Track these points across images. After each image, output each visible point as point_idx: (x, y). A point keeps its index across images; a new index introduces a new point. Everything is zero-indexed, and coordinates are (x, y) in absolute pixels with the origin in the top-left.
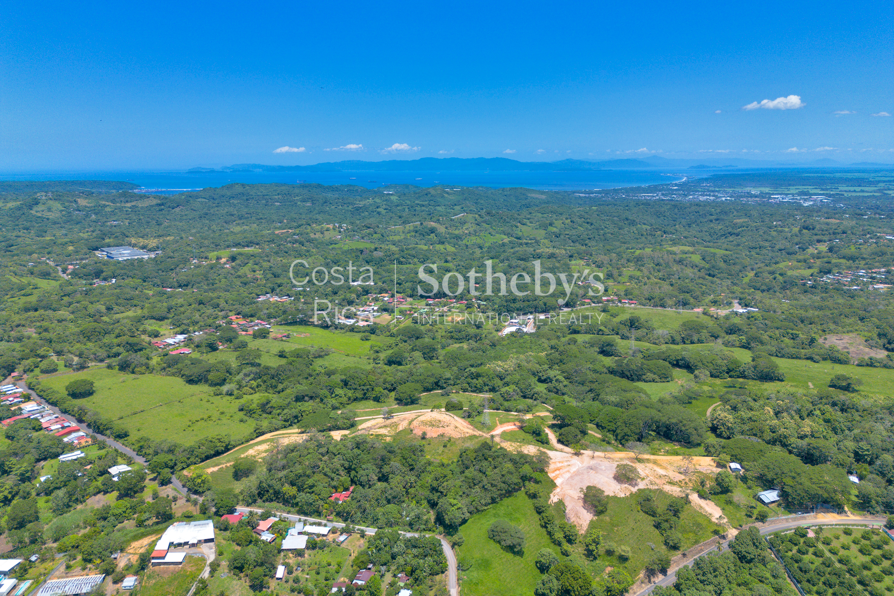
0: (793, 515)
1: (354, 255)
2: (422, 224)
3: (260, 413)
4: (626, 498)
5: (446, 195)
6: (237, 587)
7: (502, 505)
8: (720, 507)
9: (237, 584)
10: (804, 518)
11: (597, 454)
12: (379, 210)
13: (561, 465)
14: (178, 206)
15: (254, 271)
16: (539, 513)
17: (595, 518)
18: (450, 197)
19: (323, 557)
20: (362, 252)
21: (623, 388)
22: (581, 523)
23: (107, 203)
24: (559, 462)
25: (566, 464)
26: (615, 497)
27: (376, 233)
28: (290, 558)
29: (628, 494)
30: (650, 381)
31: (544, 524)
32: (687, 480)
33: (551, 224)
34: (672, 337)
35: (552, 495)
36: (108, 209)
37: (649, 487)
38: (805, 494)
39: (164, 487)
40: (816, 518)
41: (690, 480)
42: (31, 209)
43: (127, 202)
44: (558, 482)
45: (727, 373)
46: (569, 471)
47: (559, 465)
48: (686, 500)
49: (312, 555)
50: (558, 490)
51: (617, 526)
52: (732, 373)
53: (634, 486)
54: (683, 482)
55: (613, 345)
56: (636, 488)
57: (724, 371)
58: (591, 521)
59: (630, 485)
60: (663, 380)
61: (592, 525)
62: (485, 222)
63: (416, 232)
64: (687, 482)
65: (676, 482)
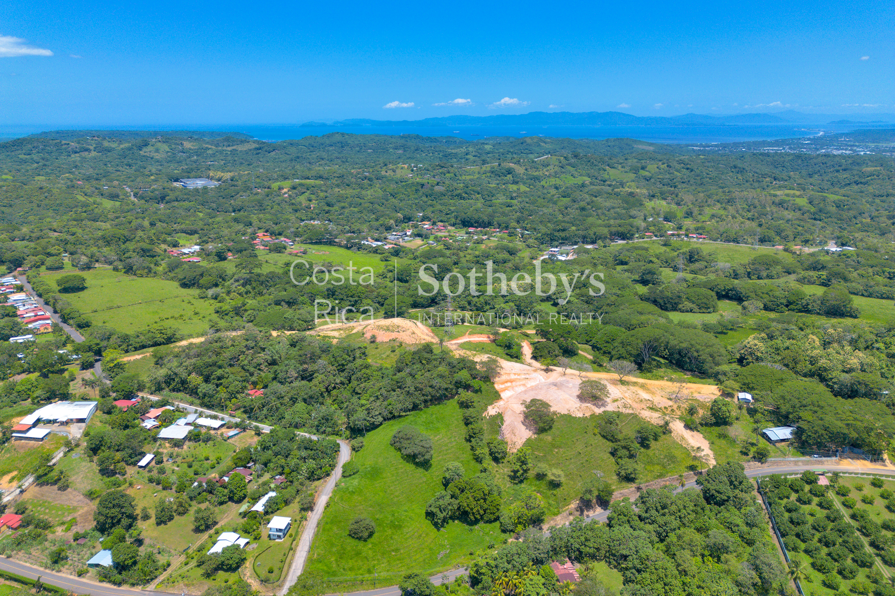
0: (807, 458)
1: (414, 188)
2: (499, 165)
4: (584, 419)
5: (542, 144)
6: (84, 469)
7: (425, 413)
8: (709, 440)
9: (85, 466)
10: (822, 463)
11: (569, 371)
12: (468, 157)
13: (516, 377)
14: (274, 150)
15: (310, 201)
16: (467, 424)
17: (536, 436)
18: (547, 146)
19: (204, 450)
20: (422, 185)
21: (640, 310)
22: (515, 440)
23: (210, 147)
24: (515, 374)
25: (523, 377)
26: (568, 416)
27: (449, 173)
28: (165, 448)
29: (588, 415)
30: (687, 312)
31: (468, 437)
32: (675, 407)
33: (643, 168)
34: (734, 271)
35: (490, 408)
36: (210, 152)
37: (620, 410)
38: (824, 432)
39: (85, 371)
40: (838, 464)
41: (679, 407)
42: (141, 150)
43: (229, 146)
44: (503, 395)
45: (787, 306)
46: (524, 385)
47: (513, 377)
48: (666, 429)
49: (192, 448)
50: (501, 403)
51: (559, 447)
52: (791, 307)
53: (598, 407)
54: (670, 409)
55: (654, 274)
56: (602, 409)
57: (782, 304)
58: (529, 440)
59: (594, 405)
61: (528, 442)
62: (569, 165)
63: (492, 172)
64: (675, 409)
65: (660, 408)
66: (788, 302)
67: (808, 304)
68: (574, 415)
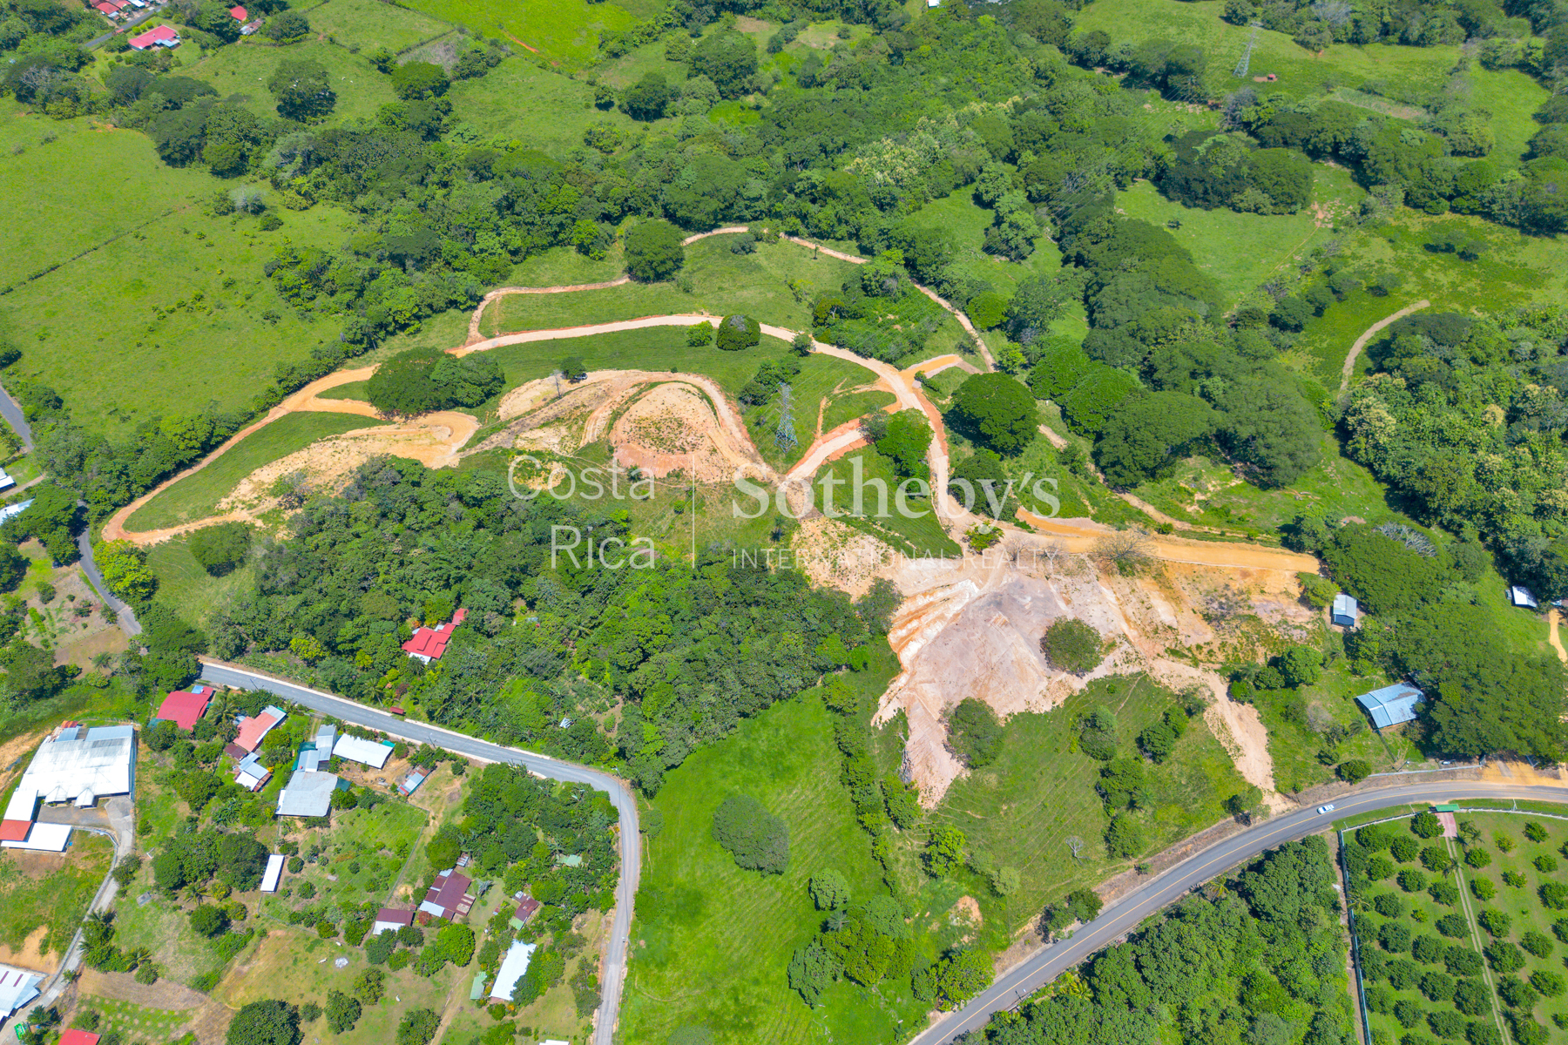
3: (310, 294)
4: (1056, 714)
6: (169, 932)
7: (764, 724)
8: (1267, 726)
9: (171, 923)
10: (1453, 774)
13: (929, 599)
17: (968, 773)
19: (369, 827)
22: (931, 783)
24: (925, 592)
25: (940, 595)
26: (1027, 716)
28: (297, 830)
29: (1060, 702)
32: (1217, 643)
35: (883, 700)
37: (1118, 671)
39: (65, 569)
41: (1223, 645)
44: (905, 657)
46: (941, 617)
47: (921, 602)
48: (1192, 706)
50: (902, 680)
51: (1009, 800)
53: (1079, 671)
54: (1205, 650)
56: (1088, 677)
58: (956, 782)
59: (1072, 671)
60: (1281, 208)
61: (958, 794)
64: (1216, 650)
65: (1189, 649)
66: (1456, 189)
67: (1493, 201)
68: (1036, 712)
